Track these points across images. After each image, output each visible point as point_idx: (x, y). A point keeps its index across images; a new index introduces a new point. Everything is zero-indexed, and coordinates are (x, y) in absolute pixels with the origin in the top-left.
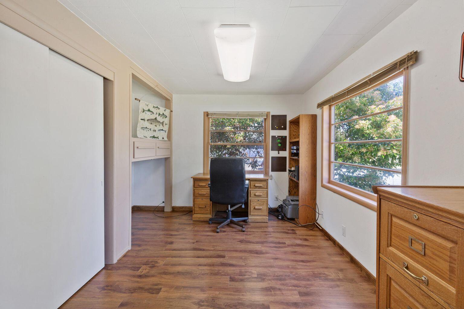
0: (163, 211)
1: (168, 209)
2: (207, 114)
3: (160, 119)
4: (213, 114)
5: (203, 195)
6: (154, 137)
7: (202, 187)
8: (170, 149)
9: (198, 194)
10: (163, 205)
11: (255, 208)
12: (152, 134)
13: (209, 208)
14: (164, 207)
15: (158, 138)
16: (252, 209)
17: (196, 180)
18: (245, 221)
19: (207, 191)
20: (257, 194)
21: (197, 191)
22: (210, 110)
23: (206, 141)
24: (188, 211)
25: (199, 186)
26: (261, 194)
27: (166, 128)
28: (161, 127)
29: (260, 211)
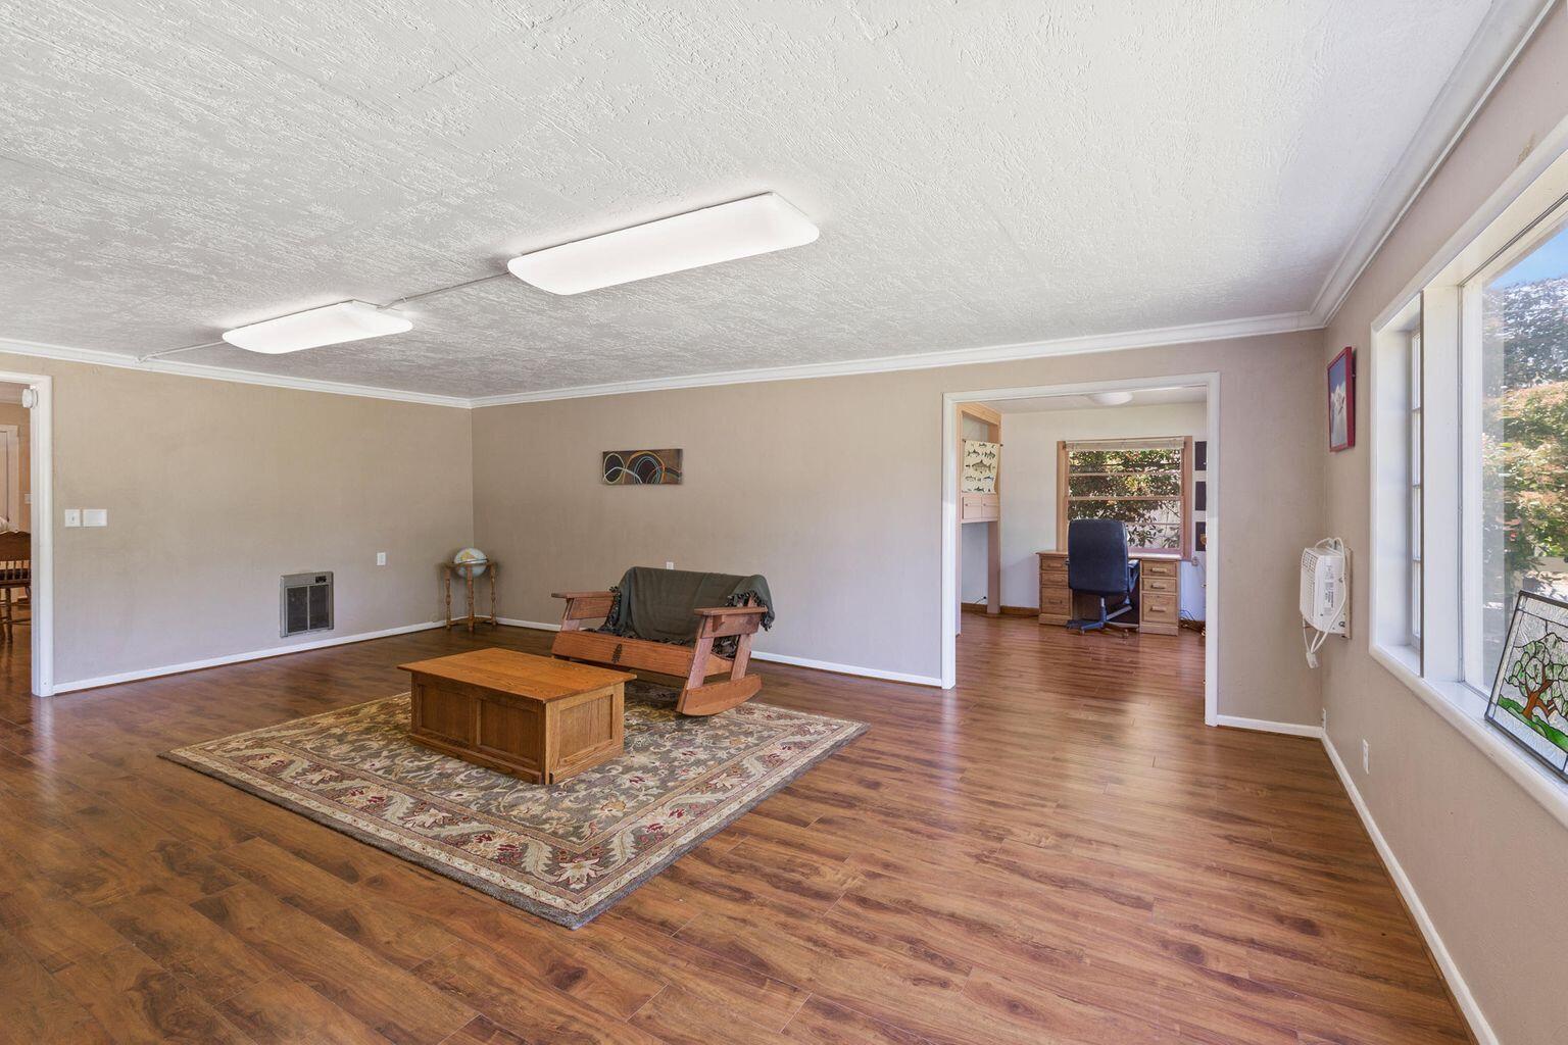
0: (986, 612)
1: (993, 610)
2: (1063, 446)
3: (986, 461)
4: (1073, 446)
5: (1055, 583)
6: (978, 489)
7: (1054, 569)
8: (998, 508)
9: (1049, 580)
10: (984, 602)
11: (1151, 610)
12: (976, 484)
13: (1068, 605)
14: (986, 607)
15: (982, 490)
16: (1147, 610)
17: (1044, 558)
18: (1132, 631)
19: (1063, 576)
20: (1155, 585)
21: (1045, 577)
22: (1068, 437)
23: (1062, 494)
24: (1027, 615)
25: (1049, 566)
26: (1165, 586)
27: (993, 474)
28: (987, 474)
29: (1161, 614)
